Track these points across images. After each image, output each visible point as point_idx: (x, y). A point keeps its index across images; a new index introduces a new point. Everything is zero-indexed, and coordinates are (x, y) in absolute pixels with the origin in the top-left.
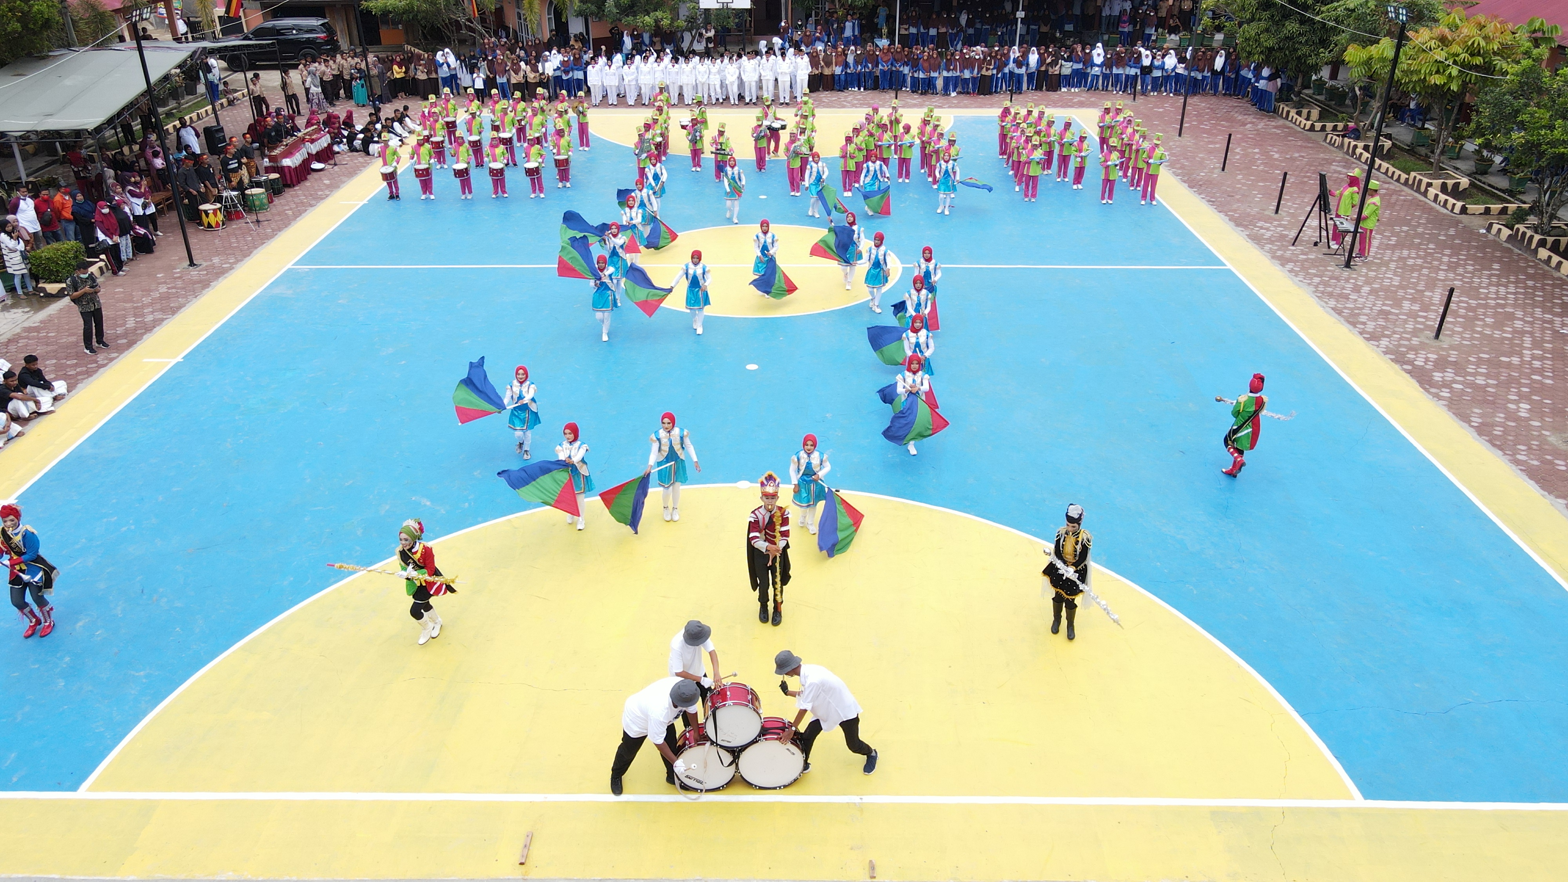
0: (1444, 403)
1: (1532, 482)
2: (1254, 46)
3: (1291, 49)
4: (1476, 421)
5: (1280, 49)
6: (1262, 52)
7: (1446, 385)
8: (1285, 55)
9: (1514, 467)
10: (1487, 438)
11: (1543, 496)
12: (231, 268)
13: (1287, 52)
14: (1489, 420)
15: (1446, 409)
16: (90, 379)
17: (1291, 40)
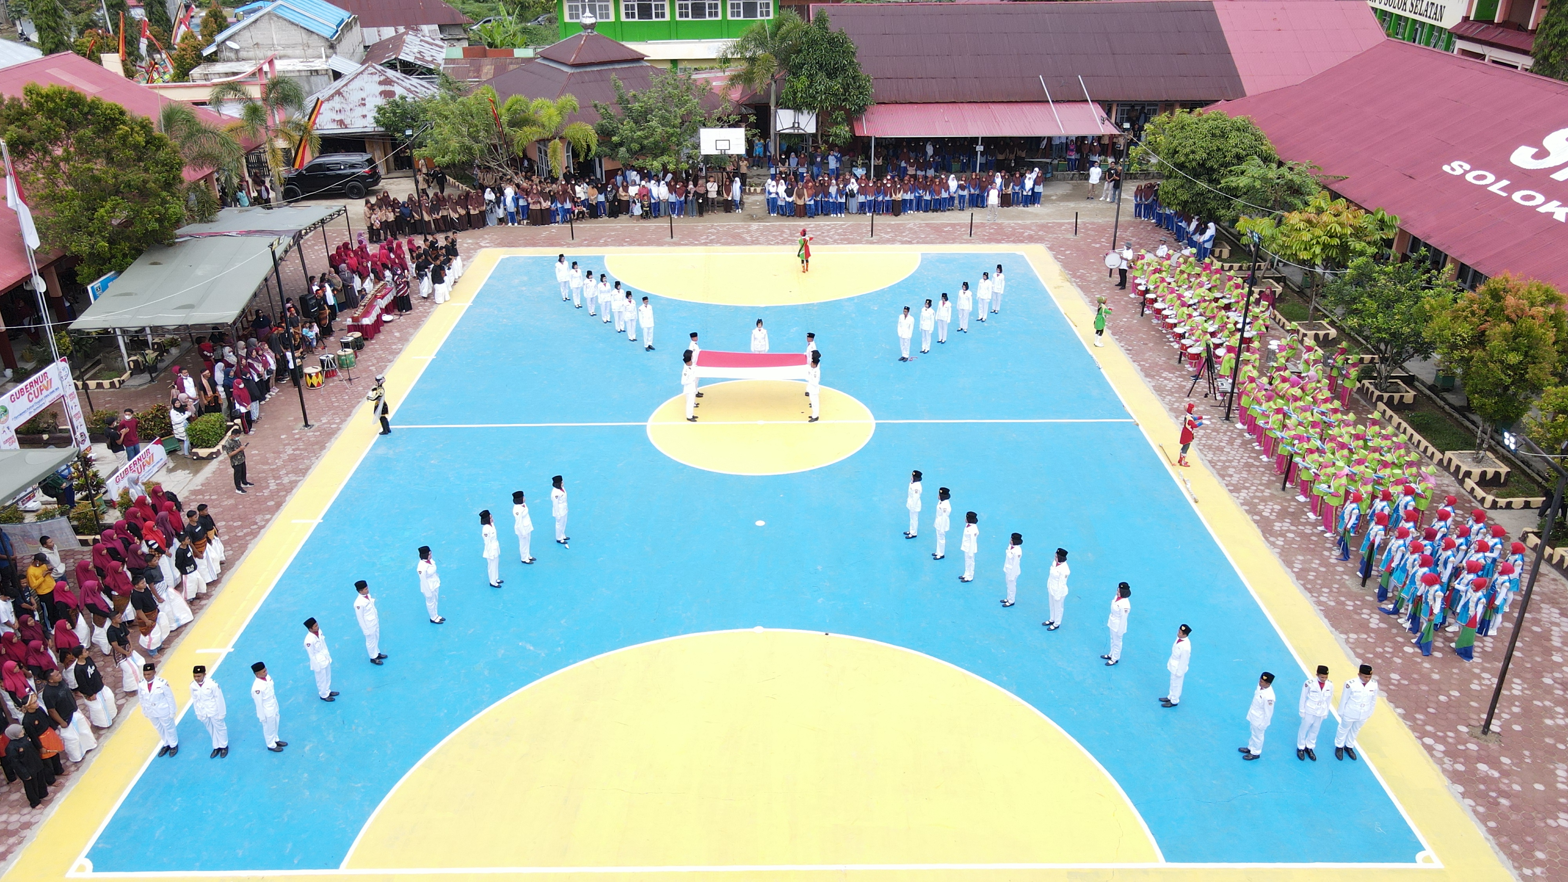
0: (1278, 550)
1: (1326, 620)
4: (1298, 566)
7: (1282, 534)
9: (1316, 607)
10: (1302, 582)
11: (1331, 632)
12: (339, 429)
14: (1307, 566)
15: (1278, 555)
16: (256, 539)
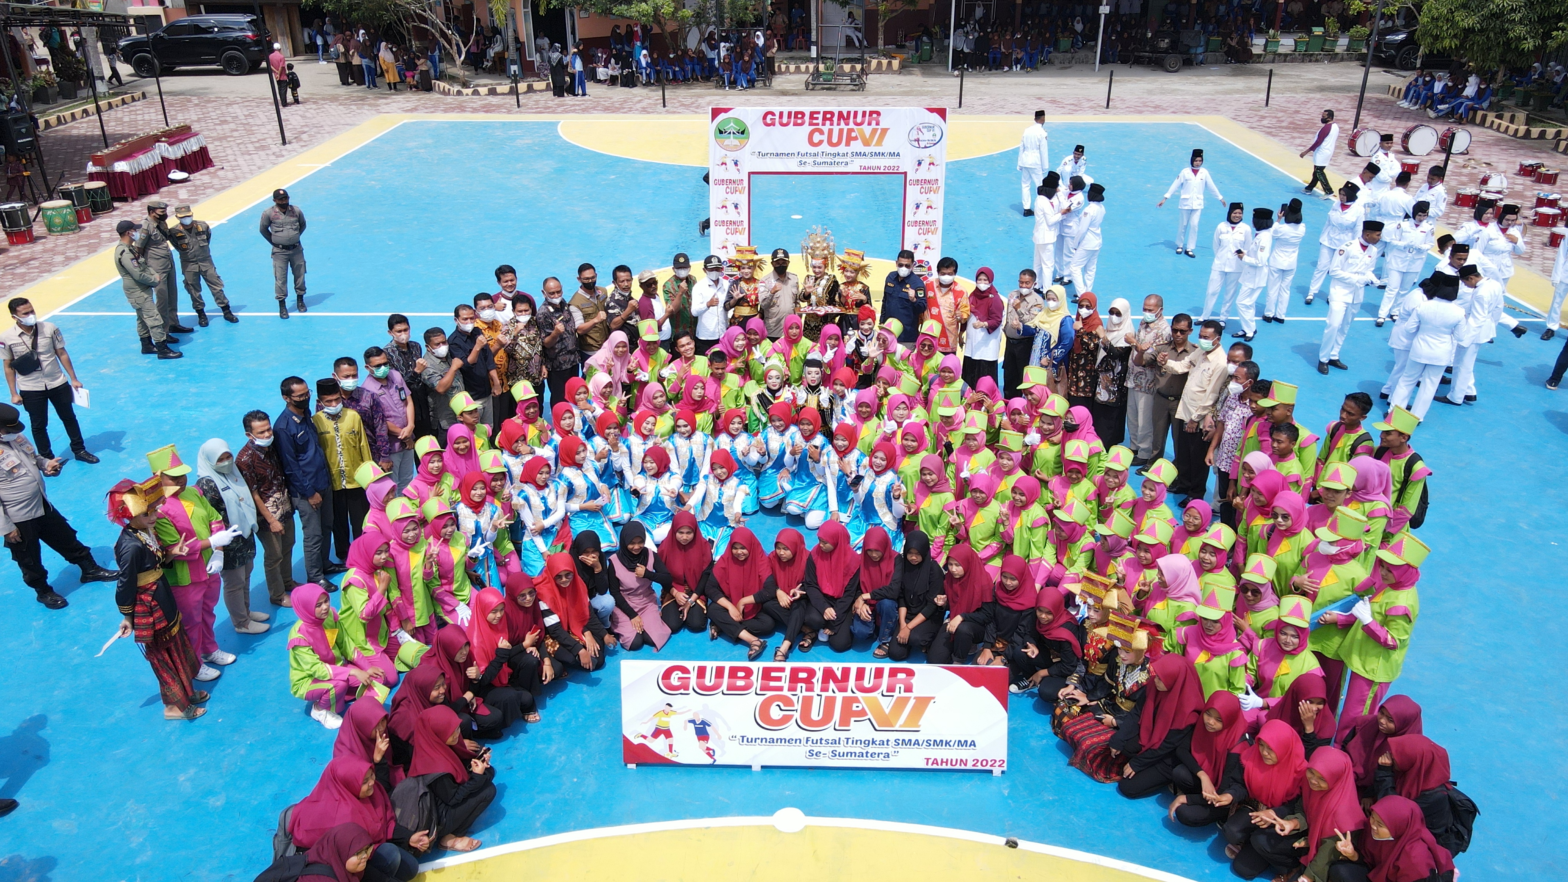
2: (1445, 28)
3: (1498, 30)
5: (1481, 30)
6: (1455, 36)
8: (1488, 38)
13: (1492, 35)
17: (1498, 18)
